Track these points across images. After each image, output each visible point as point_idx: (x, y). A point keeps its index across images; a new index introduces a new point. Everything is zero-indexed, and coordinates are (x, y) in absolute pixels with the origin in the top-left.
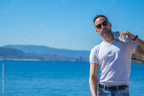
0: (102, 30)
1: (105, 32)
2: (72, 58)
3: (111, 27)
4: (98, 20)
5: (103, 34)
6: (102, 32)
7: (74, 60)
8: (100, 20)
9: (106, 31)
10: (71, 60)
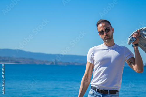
0: (104, 36)
1: (107, 38)
2: (48, 62)
3: (113, 32)
4: (101, 25)
5: (106, 40)
6: (104, 38)
7: (49, 64)
8: (103, 26)
9: (109, 37)
10: (46, 64)
